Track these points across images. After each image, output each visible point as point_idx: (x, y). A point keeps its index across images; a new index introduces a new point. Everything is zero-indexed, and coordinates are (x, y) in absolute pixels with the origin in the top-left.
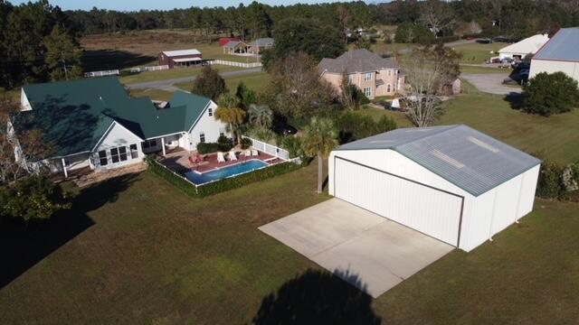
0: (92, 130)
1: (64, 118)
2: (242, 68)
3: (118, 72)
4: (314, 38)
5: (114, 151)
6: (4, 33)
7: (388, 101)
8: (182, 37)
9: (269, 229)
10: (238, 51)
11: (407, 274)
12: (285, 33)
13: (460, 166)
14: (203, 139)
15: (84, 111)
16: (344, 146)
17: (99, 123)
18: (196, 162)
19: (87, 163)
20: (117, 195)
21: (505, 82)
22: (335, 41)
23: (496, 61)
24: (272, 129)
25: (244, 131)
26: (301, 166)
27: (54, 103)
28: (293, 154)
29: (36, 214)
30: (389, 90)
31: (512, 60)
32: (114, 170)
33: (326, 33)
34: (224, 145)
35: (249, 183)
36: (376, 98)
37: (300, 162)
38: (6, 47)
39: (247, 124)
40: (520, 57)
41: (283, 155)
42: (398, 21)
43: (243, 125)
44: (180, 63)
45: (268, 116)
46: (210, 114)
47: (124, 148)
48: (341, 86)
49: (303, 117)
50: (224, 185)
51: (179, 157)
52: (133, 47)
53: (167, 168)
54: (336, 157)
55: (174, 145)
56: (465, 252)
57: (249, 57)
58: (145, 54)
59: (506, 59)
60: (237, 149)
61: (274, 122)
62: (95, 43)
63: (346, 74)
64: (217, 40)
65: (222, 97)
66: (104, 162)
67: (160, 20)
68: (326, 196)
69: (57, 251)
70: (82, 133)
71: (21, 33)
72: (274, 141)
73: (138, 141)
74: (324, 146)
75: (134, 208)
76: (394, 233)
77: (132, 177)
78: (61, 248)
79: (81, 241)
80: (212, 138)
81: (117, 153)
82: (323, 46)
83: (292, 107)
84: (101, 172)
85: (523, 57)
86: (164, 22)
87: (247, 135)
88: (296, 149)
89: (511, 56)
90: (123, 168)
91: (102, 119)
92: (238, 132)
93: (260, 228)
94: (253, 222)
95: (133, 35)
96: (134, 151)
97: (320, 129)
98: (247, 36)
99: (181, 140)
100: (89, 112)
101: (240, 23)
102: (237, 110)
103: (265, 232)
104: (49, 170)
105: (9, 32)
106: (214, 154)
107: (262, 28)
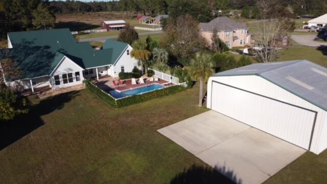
0: (51, 62)
1: (33, 54)
2: (150, 31)
3: (77, 33)
4: (194, 10)
5: (64, 76)
6: (10, 8)
7: (241, 49)
8: (116, 15)
9: (165, 131)
10: (148, 22)
11: (273, 172)
12: (176, 7)
13: (311, 88)
14: (123, 70)
15: (45, 50)
16: (218, 74)
17: (56, 58)
18: (118, 84)
19: (47, 84)
20: (64, 105)
21: (316, 40)
22: (207, 13)
23: (307, 28)
24: (169, 65)
25: (149, 65)
26: (187, 88)
27: (27, 44)
28: (182, 80)
29: (3, 116)
30: (241, 43)
31: (316, 28)
32: (64, 89)
33: (202, 7)
34: (136, 74)
35: (151, 99)
36: (233, 48)
37: (186, 86)
39: (151, 61)
40: (322, 25)
41: (175, 81)
42: (241, 8)
43: (149, 61)
44: (113, 28)
45: (165, 56)
46: (128, 54)
47: (71, 74)
48: (212, 39)
49: (187, 57)
50: (135, 99)
51: (107, 81)
52: (88, 20)
53: (99, 88)
54: (213, 81)
55: (104, 73)
56: (316, 155)
57: (154, 26)
58: (94, 24)
59: (313, 26)
60: (145, 77)
61: (169, 61)
62: (67, 18)
63: (215, 32)
64: (136, 17)
65: (136, 42)
66: (58, 83)
67: (104, 7)
68: (205, 109)
69: (15, 143)
70: (44, 64)
71: (20, 8)
72: (169, 71)
73: (80, 70)
74: (204, 74)
75: (73, 114)
76: (258, 138)
77: (76, 93)
78: (18, 141)
79: (33, 136)
80: (129, 69)
81: (66, 77)
82: (200, 15)
83: (181, 50)
84: (56, 89)
85: (324, 25)
86: (106, 7)
87: (151, 68)
88: (184, 77)
89: (316, 25)
90: (71, 87)
91: (58, 55)
92: (145, 66)
93: (158, 131)
94: (154, 126)
95: (89, 14)
96: (78, 76)
97: (201, 62)
98: (153, 14)
99: (109, 70)
100: (49, 50)
101: (150, 7)
102: (145, 51)
103: (162, 133)
104: (22, 87)
105: (13, 7)
106: (129, 79)
107: (162, 10)
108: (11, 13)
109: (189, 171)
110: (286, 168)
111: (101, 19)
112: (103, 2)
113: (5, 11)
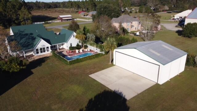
0: (34, 42)
1: (24, 38)
2: (86, 21)
3: (44, 23)
4: (110, 11)
5: (41, 49)
6: (6, 9)
7: (135, 32)
8: (66, 11)
9: (93, 76)
10: (84, 16)
11: (139, 92)
12: (100, 9)
13: (159, 55)
14: (71, 45)
15: (31, 35)
16: (119, 47)
17: (36, 40)
18: (69, 53)
19: (32, 53)
20: (42, 64)
21: (176, 26)
22: (117, 12)
23: (174, 19)
24: (95, 42)
25: (85, 42)
26: (104, 55)
27: (21, 33)
28: (102, 50)
29: (14, 70)
30: (136, 29)
31: (179, 19)
32: (41, 56)
33: (114, 9)
34: (78, 47)
35: (86, 60)
36: (131, 31)
37: (104, 53)
38: (6, 14)
39: (86, 40)
40: (182, 17)
41: (98, 51)
42: (140, 5)
44: (65, 19)
45: (94, 38)
46: (74, 37)
47: (44, 48)
48: (119, 27)
49: (105, 38)
50: (78, 61)
51: (63, 51)
52: (49, 14)
53: (59, 55)
54: (116, 51)
55: (61, 47)
56: (160, 85)
57: (88, 18)
58: (53, 17)
60: (83, 49)
61: (95, 40)
62: (37, 13)
63: (120, 23)
64: (78, 12)
65: (78, 31)
66: (38, 53)
67: (58, 5)
68: (112, 65)
69: (21, 83)
71: (12, 9)
72: (95, 46)
73: (49, 46)
74: (112, 47)
75: (47, 68)
76: (135, 77)
77: (47, 58)
79: (29, 79)
80: (74, 45)
81: (42, 50)
82: (113, 14)
83: (102, 34)
84: (37, 56)
85: (183, 18)
86: (60, 6)
87: (86, 44)
88: (103, 49)
89: (178, 17)
90: (44, 55)
91: (37, 38)
92: (83, 43)
93: (90, 76)
94: (87, 74)
95: (50, 10)
96: (48, 49)
97: (110, 42)
98: (88, 10)
99: (64, 45)
100: (33, 36)
101: (85, 6)
102: (83, 35)
103: (91, 77)
104: (19, 55)
105: (7, 9)
106: (75, 50)
107: (93, 8)
108: (7, 12)
109: (103, 92)
110: (146, 90)
111: (57, 13)
112: (58, 2)
113: (3, 11)
